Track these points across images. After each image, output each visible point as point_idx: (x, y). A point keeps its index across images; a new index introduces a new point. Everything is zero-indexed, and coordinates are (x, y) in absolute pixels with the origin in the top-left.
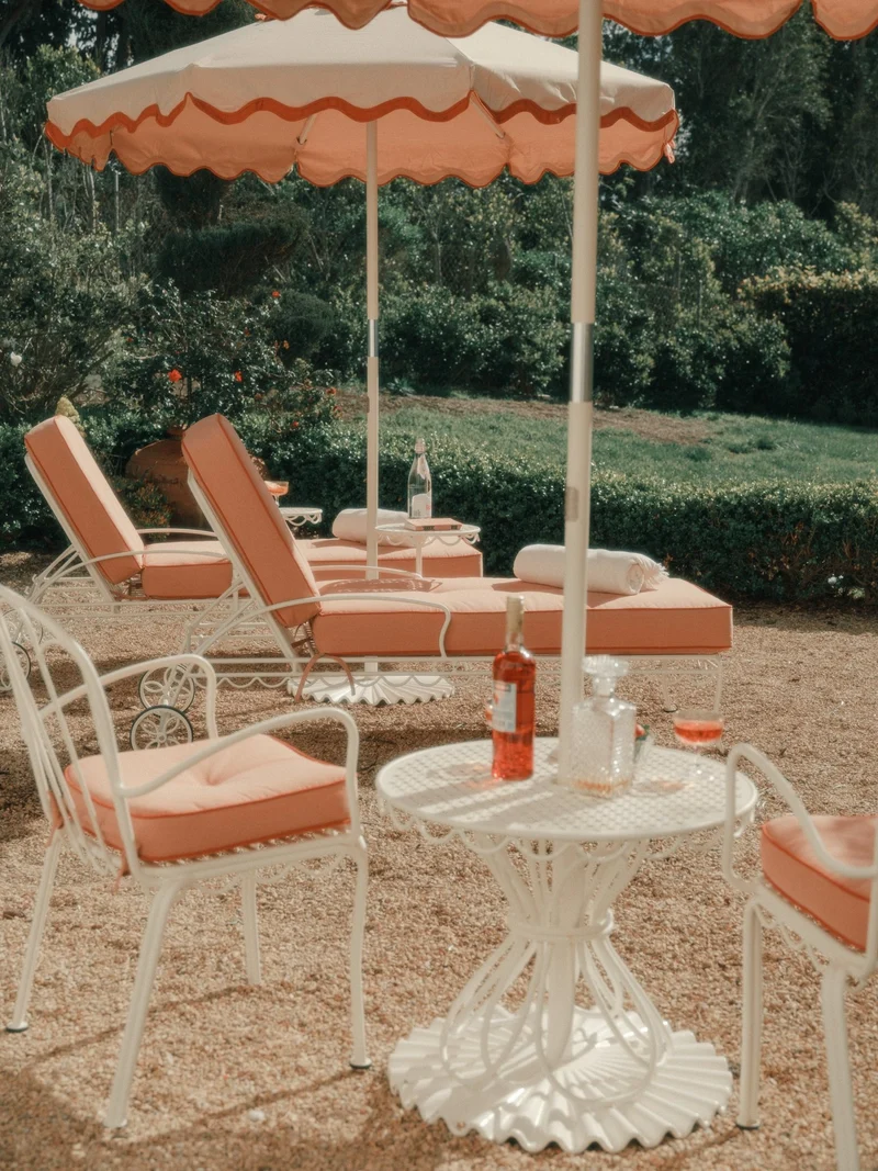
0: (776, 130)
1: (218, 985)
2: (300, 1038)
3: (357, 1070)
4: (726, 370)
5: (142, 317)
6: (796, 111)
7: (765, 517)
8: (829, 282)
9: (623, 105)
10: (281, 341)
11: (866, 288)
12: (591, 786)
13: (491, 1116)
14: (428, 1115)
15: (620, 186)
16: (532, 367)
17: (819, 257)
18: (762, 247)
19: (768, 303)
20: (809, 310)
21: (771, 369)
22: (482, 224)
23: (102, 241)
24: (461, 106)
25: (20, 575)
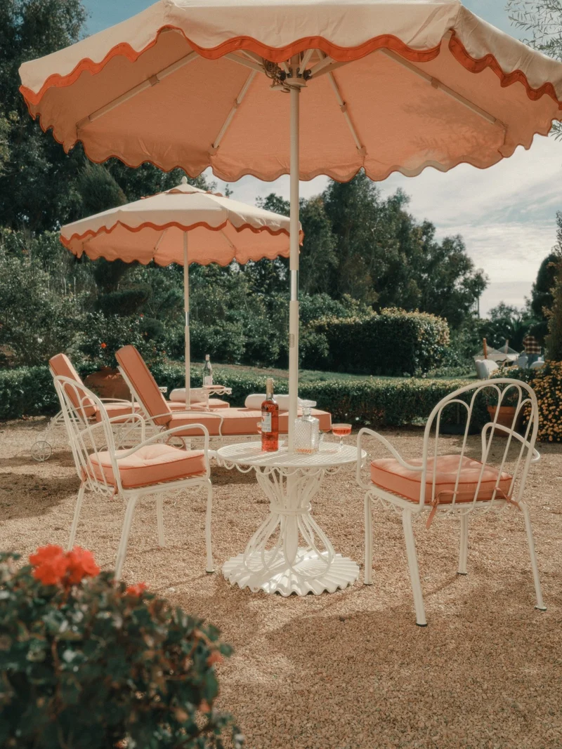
0: (319, 269)
1: (148, 548)
2: (183, 564)
3: (209, 573)
4: (306, 354)
5: (87, 327)
6: (327, 262)
7: (332, 394)
8: (342, 322)
9: (283, 227)
10: (144, 332)
11: (355, 323)
12: (303, 451)
13: (268, 584)
14: (242, 586)
15: (262, 288)
16: (234, 352)
17: (337, 313)
18: (315, 310)
19: (320, 329)
20: (335, 332)
21: (323, 353)
22: (213, 300)
23: (72, 298)
24: (224, 225)
25: (42, 423)
